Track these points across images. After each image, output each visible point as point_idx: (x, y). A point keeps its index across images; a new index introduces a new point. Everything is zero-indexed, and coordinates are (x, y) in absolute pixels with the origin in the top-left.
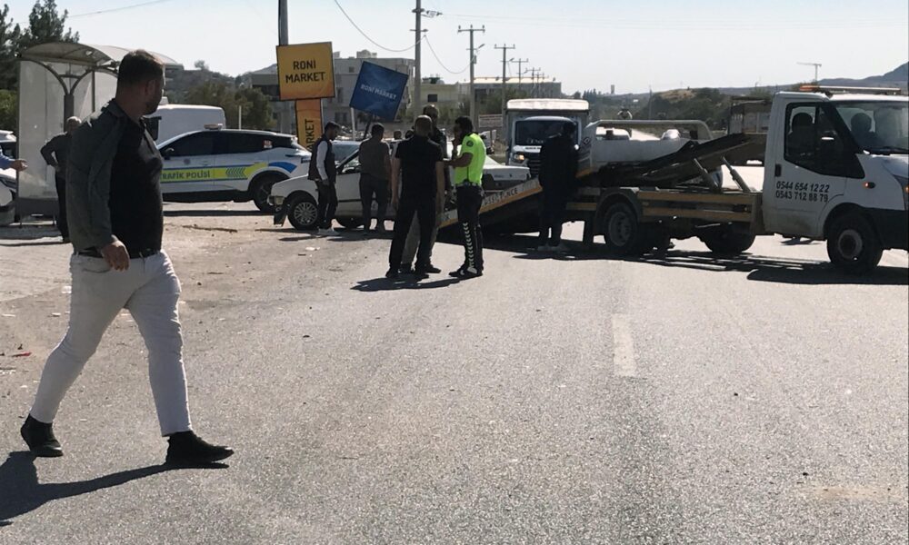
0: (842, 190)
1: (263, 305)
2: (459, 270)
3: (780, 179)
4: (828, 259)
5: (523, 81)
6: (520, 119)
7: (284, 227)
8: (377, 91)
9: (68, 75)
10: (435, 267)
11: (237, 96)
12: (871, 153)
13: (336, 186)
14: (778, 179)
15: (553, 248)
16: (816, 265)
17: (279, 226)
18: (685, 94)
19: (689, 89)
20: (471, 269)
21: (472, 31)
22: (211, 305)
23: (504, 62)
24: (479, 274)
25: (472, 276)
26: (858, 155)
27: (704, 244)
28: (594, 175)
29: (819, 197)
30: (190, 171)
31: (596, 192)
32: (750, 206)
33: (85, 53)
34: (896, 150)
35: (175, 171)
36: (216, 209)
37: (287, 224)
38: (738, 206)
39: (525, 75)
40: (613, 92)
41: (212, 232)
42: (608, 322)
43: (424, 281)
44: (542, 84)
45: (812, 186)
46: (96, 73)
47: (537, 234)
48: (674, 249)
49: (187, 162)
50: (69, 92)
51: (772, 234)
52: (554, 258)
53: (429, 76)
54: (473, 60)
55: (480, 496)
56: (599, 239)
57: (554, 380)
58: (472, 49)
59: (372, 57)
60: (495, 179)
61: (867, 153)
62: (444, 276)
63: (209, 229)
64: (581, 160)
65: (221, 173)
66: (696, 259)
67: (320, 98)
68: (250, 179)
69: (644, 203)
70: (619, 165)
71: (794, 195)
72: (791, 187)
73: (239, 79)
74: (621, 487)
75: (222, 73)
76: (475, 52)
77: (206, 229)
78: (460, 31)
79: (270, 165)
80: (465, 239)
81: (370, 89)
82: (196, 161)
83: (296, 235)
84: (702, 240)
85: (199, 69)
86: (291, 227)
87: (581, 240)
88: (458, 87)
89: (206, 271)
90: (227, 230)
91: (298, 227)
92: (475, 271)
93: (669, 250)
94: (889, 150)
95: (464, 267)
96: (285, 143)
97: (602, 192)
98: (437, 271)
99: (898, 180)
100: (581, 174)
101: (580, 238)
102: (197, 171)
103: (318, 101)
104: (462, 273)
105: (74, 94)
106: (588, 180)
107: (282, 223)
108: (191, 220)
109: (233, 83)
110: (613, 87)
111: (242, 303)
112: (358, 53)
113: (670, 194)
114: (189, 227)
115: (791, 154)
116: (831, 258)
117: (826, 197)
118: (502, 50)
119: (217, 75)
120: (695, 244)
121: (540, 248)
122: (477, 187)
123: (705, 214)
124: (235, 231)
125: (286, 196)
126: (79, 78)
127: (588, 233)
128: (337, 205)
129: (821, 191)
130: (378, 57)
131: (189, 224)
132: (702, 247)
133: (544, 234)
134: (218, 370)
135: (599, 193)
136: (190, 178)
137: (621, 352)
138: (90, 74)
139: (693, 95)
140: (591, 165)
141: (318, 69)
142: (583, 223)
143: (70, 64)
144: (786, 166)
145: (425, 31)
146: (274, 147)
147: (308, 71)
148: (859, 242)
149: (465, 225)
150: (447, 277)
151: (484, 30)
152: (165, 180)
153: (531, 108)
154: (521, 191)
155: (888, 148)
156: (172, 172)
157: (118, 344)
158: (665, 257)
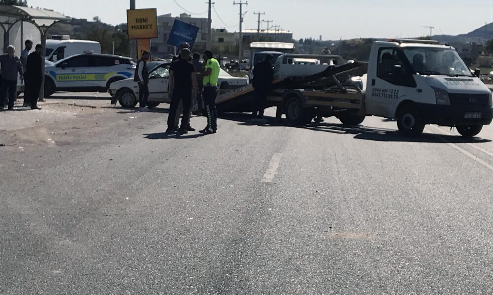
0: (405, 93)
1: (95, 145)
2: (204, 130)
3: (375, 87)
4: (398, 129)
5: (270, 32)
6: (257, 53)
7: (117, 106)
8: (182, 35)
9: (6, 23)
10: (192, 128)
11: (114, 36)
12: (420, 74)
13: (148, 85)
14: (373, 87)
15: (260, 120)
16: (394, 132)
17: (113, 105)
18: (359, 41)
19: (361, 39)
20: (210, 129)
21: (241, 4)
22: (68, 143)
23: (259, 21)
24: (215, 132)
25: (210, 133)
26: (413, 75)
27: (339, 120)
28: (281, 82)
29: (393, 97)
30: (76, 76)
31: (283, 91)
32: (359, 100)
33: (17, 11)
34: (433, 73)
35: (67, 75)
36: (90, 96)
37: (118, 104)
38: (354, 100)
39: (271, 29)
40: (321, 39)
41: (83, 108)
42: (270, 157)
43: (185, 135)
44: (281, 34)
45: (390, 91)
46: (23, 22)
47: (251, 113)
48: (324, 122)
49: (74, 70)
50: (7, 31)
51: (371, 115)
52: (258, 125)
53: (219, 28)
54: (241, 20)
55: (167, 233)
56: (284, 116)
57: (229, 183)
58: (240, 14)
59: (189, 17)
60: (230, 84)
61: (418, 74)
62: (196, 133)
63: (82, 106)
64: (274, 75)
65: (92, 77)
66: (333, 128)
67: (150, 38)
68: (107, 80)
69: (307, 98)
70: (295, 77)
71: (381, 95)
72: (380, 91)
73: (117, 27)
74: (237, 231)
75: (108, 23)
76: (242, 15)
77: (80, 106)
78: (234, 4)
79: (118, 73)
80: (207, 113)
81: (179, 34)
82: (79, 70)
83: (123, 110)
84: (337, 118)
85: (96, 21)
86: (121, 106)
87: (275, 116)
88: (235, 35)
89: (71, 127)
90: (91, 107)
91: (124, 106)
92: (212, 130)
93: (321, 122)
94: (430, 73)
95: (207, 128)
96: (126, 62)
97: (285, 91)
98: (193, 130)
99: (434, 89)
100: (274, 82)
101: (274, 115)
102: (78, 75)
103: (149, 40)
104: (205, 131)
105: (10, 33)
106: (278, 85)
107: (116, 104)
108: (74, 101)
109: (114, 29)
110: (321, 37)
111: (84, 143)
112: (181, 15)
113: (320, 93)
114: (71, 105)
115: (380, 75)
116: (399, 128)
117: (397, 97)
118: (258, 15)
119: (105, 24)
120: (333, 120)
121: (253, 120)
122: (215, 87)
123: (338, 104)
124: (95, 107)
125: (118, 89)
126: (12, 24)
127: (278, 113)
128: (149, 95)
129: (395, 93)
130: (192, 17)
131: (72, 103)
132: (338, 122)
133: (255, 113)
134: (59, 175)
135: (283, 92)
136: (75, 79)
137: (269, 171)
138: (19, 22)
139: (363, 42)
140: (280, 77)
141: (149, 22)
142: (276, 107)
143: (9, 17)
144: (378, 80)
145: (214, 3)
146: (120, 64)
147: (144, 24)
148: (413, 120)
149: (207, 106)
150: (198, 133)
151: (247, 4)
152: (62, 80)
153: (263, 47)
154: (244, 90)
155: (429, 71)
156: (65, 76)
157: (12, 161)
158: (317, 126)
